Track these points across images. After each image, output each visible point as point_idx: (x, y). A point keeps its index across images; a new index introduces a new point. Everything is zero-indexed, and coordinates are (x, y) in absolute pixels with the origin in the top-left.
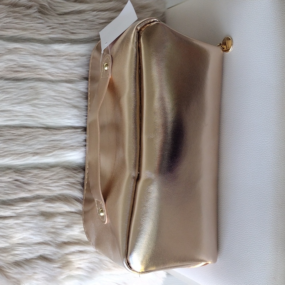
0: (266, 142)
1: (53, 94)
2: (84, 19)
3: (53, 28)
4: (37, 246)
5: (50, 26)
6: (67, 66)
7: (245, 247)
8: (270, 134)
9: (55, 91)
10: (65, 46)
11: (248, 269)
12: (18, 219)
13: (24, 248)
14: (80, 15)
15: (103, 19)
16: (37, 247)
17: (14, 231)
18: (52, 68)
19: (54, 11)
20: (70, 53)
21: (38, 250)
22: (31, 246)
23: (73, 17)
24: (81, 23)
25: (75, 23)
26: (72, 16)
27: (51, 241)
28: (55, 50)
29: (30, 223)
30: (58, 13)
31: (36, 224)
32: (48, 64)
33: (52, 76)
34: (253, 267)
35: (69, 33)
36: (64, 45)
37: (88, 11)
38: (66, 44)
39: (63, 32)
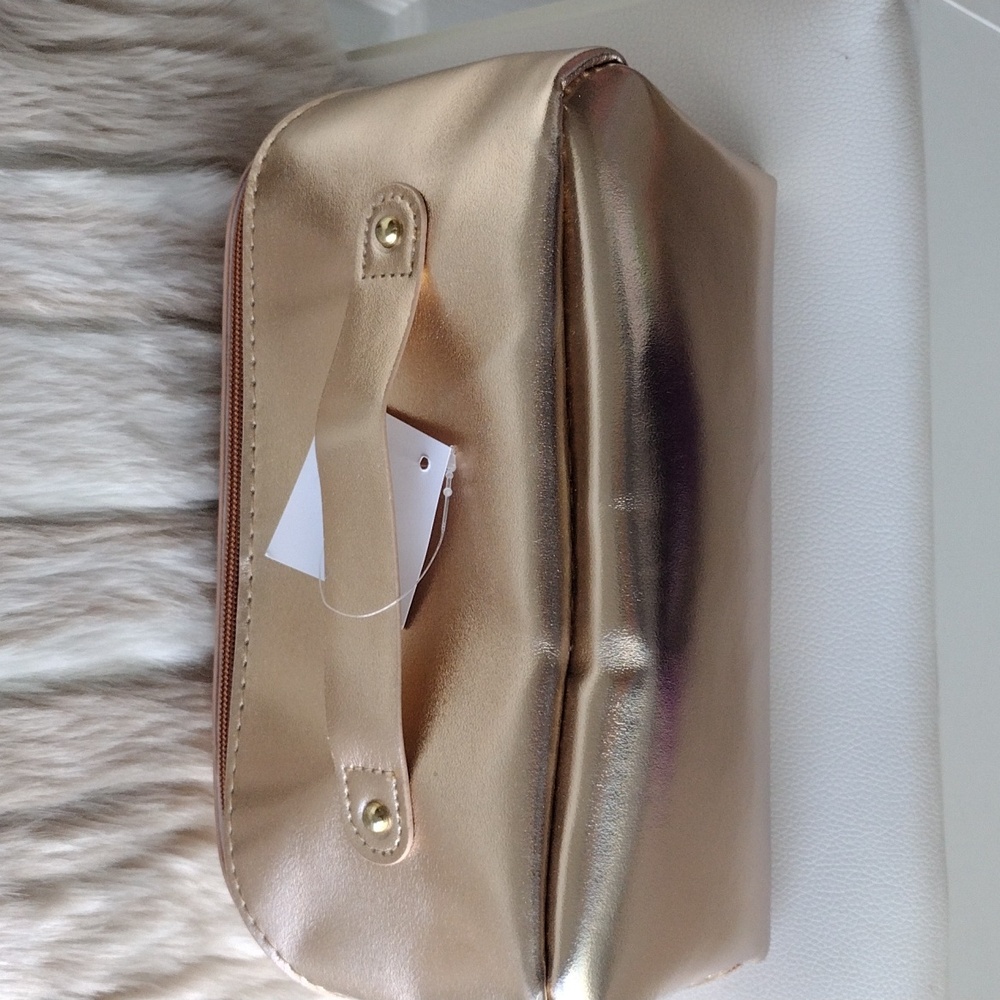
0: (886, 534)
1: (52, 375)
2: (131, 74)
3: (37, 104)
5: (23, 94)
6: (100, 262)
7: (829, 899)
8: (899, 509)
9: (59, 363)
10: (88, 177)
11: (846, 973)
14: (114, 58)
15: (196, 81)
18: (43, 270)
19: (15, 32)
20: (105, 211)
23: (92, 64)
24: (125, 91)
25: (103, 87)
26: (87, 59)
28: (52, 195)
30: (33, 40)
32: (27, 252)
33: (45, 301)
34: (864, 961)
35: (92, 128)
36: (84, 174)
37: (140, 44)
38: (93, 172)
39: (67, 121)
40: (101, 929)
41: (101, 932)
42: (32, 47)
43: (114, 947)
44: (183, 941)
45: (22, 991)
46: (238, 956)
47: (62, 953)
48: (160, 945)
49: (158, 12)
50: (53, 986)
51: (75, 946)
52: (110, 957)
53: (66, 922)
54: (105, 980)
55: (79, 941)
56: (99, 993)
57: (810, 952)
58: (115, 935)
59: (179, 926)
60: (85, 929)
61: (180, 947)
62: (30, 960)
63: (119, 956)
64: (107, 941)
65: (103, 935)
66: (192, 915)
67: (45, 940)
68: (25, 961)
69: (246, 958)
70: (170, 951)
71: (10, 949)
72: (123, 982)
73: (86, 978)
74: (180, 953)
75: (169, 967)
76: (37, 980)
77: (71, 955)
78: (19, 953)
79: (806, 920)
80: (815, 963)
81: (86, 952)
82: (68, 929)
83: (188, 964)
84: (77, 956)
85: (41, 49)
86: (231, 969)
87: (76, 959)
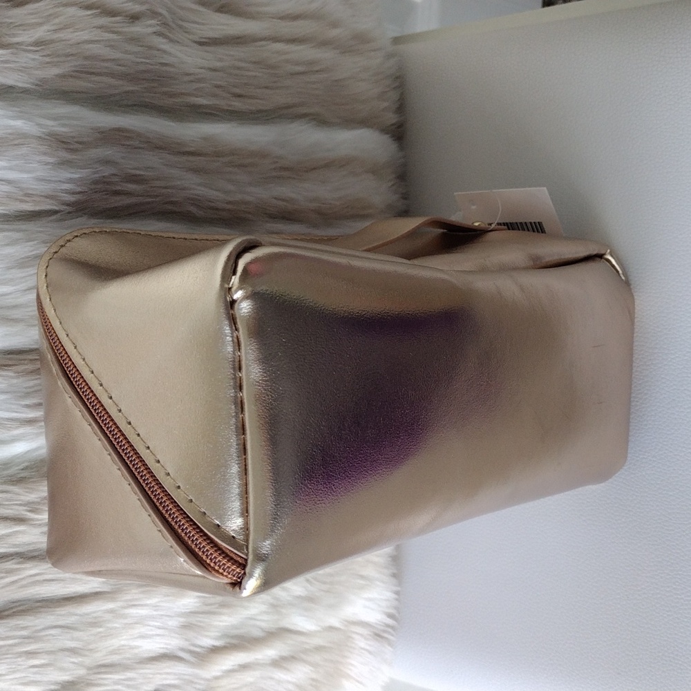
2: (256, 59)
3: (198, 81)
4: (148, 666)
6: (234, 182)
12: (113, 600)
13: (116, 677)
15: (297, 64)
16: (149, 670)
17: (100, 632)
19: (186, 32)
21: (151, 676)
22: (134, 669)
24: (252, 71)
25: (238, 68)
27: (183, 650)
29: (142, 605)
30: (196, 38)
31: (155, 607)
33: (199, 207)
35: (231, 95)
39: (216, 91)
40: (217, 606)
41: (217, 608)
42: (196, 42)
43: (224, 618)
44: (265, 617)
45: (168, 642)
46: (299, 629)
47: (193, 620)
48: (251, 619)
49: (273, 18)
50: (186, 640)
51: (201, 615)
52: (221, 624)
53: (196, 600)
54: (217, 638)
55: (203, 613)
56: (214, 646)
57: (677, 655)
58: (225, 610)
59: (263, 608)
60: (206, 605)
61: (264, 621)
62: (173, 623)
63: (227, 624)
64: (220, 614)
65: (217, 610)
66: (272, 601)
67: (183, 611)
68: (170, 623)
69: (304, 630)
70: (258, 623)
71: (162, 615)
72: (228, 640)
73: (206, 636)
74: (263, 625)
75: (257, 633)
76: (177, 635)
77: (197, 621)
78: (168, 618)
79: (676, 634)
80: (680, 663)
81: (206, 620)
82: (198, 605)
83: (269, 632)
84: (200, 622)
85: (201, 44)
86: (294, 637)
87: (201, 624)
